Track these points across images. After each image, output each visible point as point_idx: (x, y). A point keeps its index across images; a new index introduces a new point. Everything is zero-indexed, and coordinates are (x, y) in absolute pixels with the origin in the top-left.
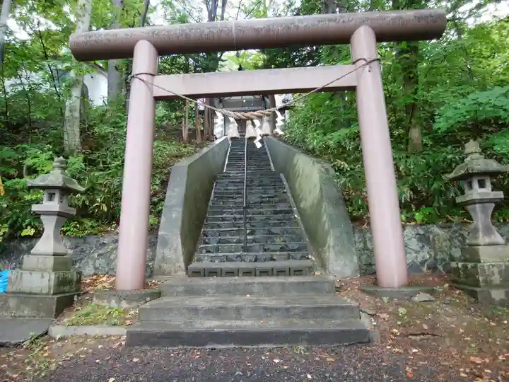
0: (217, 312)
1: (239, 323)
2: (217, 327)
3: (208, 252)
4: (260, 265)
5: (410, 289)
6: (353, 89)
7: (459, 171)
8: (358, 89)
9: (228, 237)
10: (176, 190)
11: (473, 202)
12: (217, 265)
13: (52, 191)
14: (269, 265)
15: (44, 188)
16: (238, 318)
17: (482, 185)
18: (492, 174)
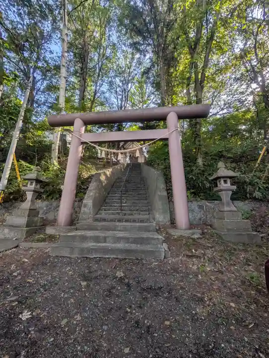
0: (97, 239)
1: (104, 244)
2: (93, 246)
3: (105, 210)
4: (126, 217)
5: (191, 231)
6: (167, 139)
7: (214, 176)
8: (169, 139)
9: (116, 204)
10: (95, 183)
11: (221, 190)
12: (106, 217)
13: (32, 181)
14: (130, 217)
15: (29, 179)
16: (105, 242)
17: (225, 182)
18: (230, 178)
